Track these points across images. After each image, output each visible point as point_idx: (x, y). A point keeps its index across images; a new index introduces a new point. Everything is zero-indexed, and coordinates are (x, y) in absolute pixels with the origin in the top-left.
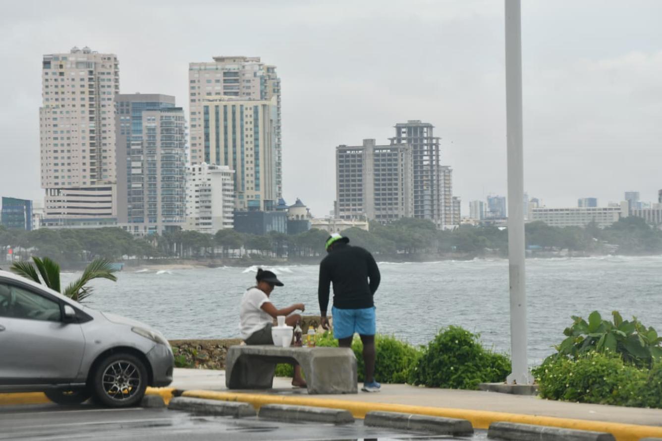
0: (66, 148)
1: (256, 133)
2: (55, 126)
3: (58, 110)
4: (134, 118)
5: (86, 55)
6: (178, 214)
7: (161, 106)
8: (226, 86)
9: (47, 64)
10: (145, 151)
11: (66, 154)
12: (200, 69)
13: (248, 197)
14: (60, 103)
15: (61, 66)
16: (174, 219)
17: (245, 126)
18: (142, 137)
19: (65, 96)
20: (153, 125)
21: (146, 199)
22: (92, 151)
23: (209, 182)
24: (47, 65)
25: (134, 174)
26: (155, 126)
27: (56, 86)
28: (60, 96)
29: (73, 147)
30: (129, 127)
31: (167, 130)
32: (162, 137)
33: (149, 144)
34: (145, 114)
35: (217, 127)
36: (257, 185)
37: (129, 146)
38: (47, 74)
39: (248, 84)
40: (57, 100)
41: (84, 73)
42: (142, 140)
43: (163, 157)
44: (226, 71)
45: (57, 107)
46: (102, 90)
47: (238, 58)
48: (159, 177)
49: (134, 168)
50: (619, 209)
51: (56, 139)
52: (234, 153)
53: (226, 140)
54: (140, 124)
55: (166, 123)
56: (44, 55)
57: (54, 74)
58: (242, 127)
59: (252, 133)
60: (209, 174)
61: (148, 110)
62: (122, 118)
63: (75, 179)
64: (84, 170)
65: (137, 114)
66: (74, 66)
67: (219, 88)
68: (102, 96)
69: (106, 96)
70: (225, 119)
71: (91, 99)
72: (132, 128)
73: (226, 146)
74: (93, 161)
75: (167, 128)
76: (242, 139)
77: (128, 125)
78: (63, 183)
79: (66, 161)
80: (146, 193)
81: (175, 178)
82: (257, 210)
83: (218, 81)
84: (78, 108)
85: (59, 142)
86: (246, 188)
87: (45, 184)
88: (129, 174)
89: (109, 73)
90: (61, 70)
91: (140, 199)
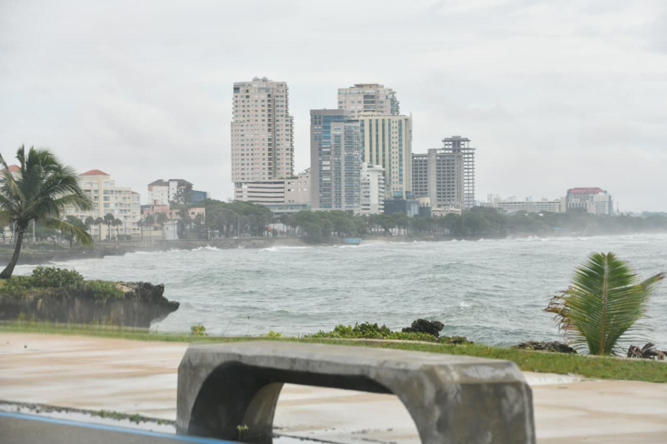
0: (250, 152)
1: (400, 140)
2: (242, 135)
3: (245, 124)
4: (324, 127)
5: (265, 83)
6: (356, 202)
7: (345, 119)
8: (366, 106)
9: (236, 89)
10: (333, 153)
11: (250, 157)
12: (346, 93)
13: (394, 189)
14: (246, 119)
15: (247, 91)
16: (354, 205)
17: (392, 135)
18: (330, 142)
19: (250, 113)
20: (338, 133)
21: (333, 190)
22: (269, 154)
23: (368, 178)
24: (236, 91)
25: (325, 171)
26: (341, 134)
27: (244, 106)
28: (246, 114)
29: (255, 152)
30: (321, 134)
31: (349, 137)
32: (346, 142)
33: (336, 147)
34: (333, 125)
35: (371, 136)
36: (401, 180)
37: (320, 149)
38: (236, 97)
39: (382, 105)
40: (244, 116)
41: (264, 96)
42: (330, 145)
43: (346, 158)
44: (366, 94)
45: (244, 121)
46: (277, 109)
47: (374, 85)
48: (343, 173)
49: (324, 166)
50: (559, 202)
51: (242, 145)
52: (384, 155)
53: (377, 146)
54: (329, 132)
55: (349, 131)
56: (235, 83)
57: (242, 96)
58: (390, 136)
59: (397, 140)
60: (368, 171)
61: (334, 121)
62: (316, 128)
63: (257, 176)
64: (264, 169)
65: (327, 125)
66: (257, 91)
67: (361, 107)
68: (277, 113)
69: (280, 113)
70: (377, 130)
71: (269, 115)
72: (323, 135)
73: (377, 150)
74: (270, 162)
75: (349, 135)
76: (390, 145)
77: (320, 133)
78: (248, 179)
79: (250, 162)
80: (333, 185)
81: (354, 174)
82: (401, 199)
83: (360, 102)
84: (260, 122)
85: (245, 147)
86: (392, 183)
87: (234, 179)
88: (321, 170)
89: (282, 96)
90: (247, 94)
91: (329, 190)
